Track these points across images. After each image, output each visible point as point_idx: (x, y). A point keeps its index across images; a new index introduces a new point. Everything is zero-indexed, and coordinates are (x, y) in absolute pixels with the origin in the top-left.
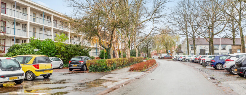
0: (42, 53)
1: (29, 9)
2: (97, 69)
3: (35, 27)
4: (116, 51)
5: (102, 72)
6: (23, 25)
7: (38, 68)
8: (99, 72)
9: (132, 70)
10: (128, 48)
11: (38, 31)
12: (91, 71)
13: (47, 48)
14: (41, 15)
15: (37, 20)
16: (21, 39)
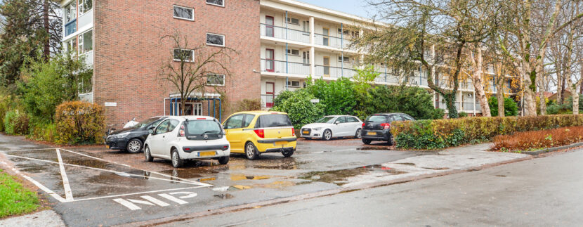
0: (325, 106)
1: (312, 21)
2: (412, 141)
3: (327, 56)
4: (483, 100)
5: (425, 148)
6: (304, 53)
7: (263, 136)
8: (416, 148)
9: (499, 149)
10: (530, 91)
11: (333, 62)
12: (399, 147)
13: (336, 96)
14: (340, 30)
15: (332, 41)
16: (302, 80)
